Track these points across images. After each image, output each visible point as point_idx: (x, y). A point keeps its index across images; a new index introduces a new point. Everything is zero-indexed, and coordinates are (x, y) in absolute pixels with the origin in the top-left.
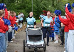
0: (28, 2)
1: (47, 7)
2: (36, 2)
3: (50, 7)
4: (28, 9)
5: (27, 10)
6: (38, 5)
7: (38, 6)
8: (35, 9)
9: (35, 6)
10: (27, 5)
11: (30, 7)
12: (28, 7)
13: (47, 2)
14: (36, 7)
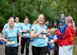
0: (8, 6)
1: (32, 13)
2: (18, 6)
3: (35, 12)
4: (7, 14)
5: (6, 16)
6: (20, 10)
7: (20, 12)
8: (17, 14)
9: (16, 11)
10: (6, 9)
11: (10, 12)
12: (7, 12)
13: (32, 6)
14: (18, 12)
